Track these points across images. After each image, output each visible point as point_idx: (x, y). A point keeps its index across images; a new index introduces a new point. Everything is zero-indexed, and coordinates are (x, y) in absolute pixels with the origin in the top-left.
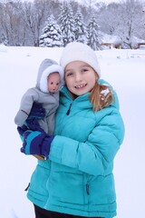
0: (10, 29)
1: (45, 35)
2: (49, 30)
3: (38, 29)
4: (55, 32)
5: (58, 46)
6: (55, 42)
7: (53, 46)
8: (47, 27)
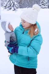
0: (29, 2)
1: (41, 4)
2: (43, 2)
3: (39, 2)
4: (45, 3)
5: (46, 8)
6: (45, 7)
7: (44, 8)
8: (42, 1)
